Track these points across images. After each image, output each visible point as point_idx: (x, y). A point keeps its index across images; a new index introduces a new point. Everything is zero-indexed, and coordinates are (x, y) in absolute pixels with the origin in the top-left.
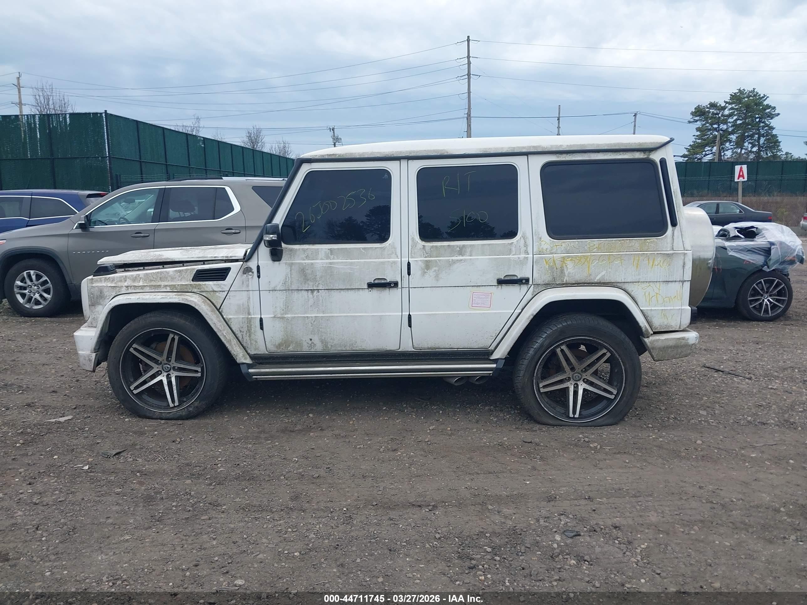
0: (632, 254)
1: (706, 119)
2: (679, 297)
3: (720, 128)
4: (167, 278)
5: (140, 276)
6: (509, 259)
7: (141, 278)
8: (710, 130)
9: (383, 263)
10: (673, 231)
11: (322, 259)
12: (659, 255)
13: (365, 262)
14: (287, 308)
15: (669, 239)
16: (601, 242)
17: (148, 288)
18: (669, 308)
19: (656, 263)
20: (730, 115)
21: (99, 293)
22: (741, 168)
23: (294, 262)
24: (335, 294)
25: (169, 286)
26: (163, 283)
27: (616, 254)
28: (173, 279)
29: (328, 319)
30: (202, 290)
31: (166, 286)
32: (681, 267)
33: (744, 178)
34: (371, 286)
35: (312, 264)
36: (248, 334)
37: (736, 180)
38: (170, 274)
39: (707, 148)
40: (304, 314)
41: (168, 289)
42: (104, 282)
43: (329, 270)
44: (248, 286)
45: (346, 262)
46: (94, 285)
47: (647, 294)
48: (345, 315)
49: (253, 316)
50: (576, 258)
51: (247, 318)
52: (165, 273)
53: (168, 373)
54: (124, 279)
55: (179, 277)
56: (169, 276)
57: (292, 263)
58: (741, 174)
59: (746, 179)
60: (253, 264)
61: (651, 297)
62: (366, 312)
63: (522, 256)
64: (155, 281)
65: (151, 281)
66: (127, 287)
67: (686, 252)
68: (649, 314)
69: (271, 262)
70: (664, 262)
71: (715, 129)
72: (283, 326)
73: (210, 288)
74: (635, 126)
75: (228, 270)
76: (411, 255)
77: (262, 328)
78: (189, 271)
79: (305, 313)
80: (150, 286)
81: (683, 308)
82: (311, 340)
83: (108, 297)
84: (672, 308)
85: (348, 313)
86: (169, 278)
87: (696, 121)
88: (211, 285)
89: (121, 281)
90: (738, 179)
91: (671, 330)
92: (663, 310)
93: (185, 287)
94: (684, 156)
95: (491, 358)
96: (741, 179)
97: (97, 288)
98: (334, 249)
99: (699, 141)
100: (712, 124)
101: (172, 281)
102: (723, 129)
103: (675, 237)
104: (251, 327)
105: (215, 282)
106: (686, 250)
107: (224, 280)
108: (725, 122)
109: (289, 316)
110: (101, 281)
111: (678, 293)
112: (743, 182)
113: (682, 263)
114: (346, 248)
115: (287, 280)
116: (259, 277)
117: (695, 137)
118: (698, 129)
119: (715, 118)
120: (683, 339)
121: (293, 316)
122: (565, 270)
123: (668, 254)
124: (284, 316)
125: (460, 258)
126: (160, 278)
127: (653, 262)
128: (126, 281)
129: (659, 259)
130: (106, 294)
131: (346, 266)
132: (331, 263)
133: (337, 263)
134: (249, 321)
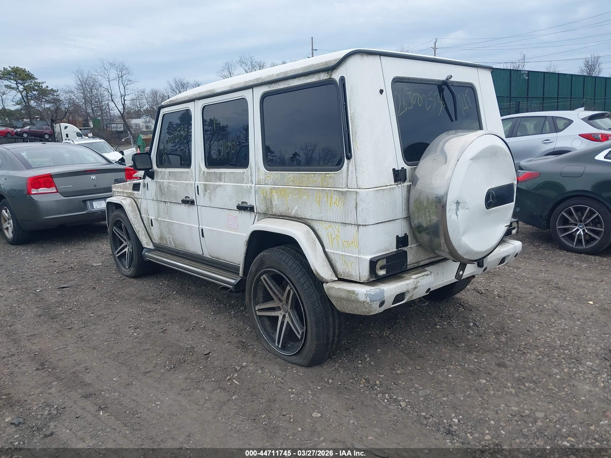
0: (315, 190)
2: (355, 243)
6: (242, 186)
9: (187, 184)
10: (348, 164)
11: (166, 179)
12: (336, 192)
13: (181, 183)
14: (158, 214)
15: (345, 175)
16: (295, 175)
18: (348, 254)
19: (333, 201)
23: (158, 180)
27: (304, 189)
29: (172, 224)
31: (126, 192)
32: (354, 209)
34: (183, 202)
35: (163, 183)
40: (164, 219)
41: (126, 195)
43: (169, 187)
44: (146, 196)
45: (175, 182)
47: (329, 234)
48: (178, 222)
49: (149, 217)
50: (278, 190)
53: (129, 247)
60: (146, 181)
61: (333, 239)
63: (250, 185)
67: (358, 190)
68: (332, 257)
69: (151, 180)
70: (339, 200)
72: (159, 226)
73: (136, 196)
75: (139, 184)
76: (199, 179)
77: (152, 226)
78: (131, 184)
80: (122, 192)
81: (360, 256)
82: (169, 238)
84: (351, 255)
88: (136, 193)
91: (353, 279)
92: (342, 255)
93: (130, 194)
103: (349, 172)
104: (149, 224)
106: (359, 189)
107: (139, 191)
111: (355, 237)
113: (354, 204)
114: (174, 172)
115: (156, 194)
116: (148, 189)
120: (353, 292)
121: (161, 219)
122: (273, 201)
123: (343, 192)
124: (158, 219)
125: (220, 183)
127: (331, 201)
129: (336, 197)
131: (175, 185)
132: (169, 183)
133: (172, 183)
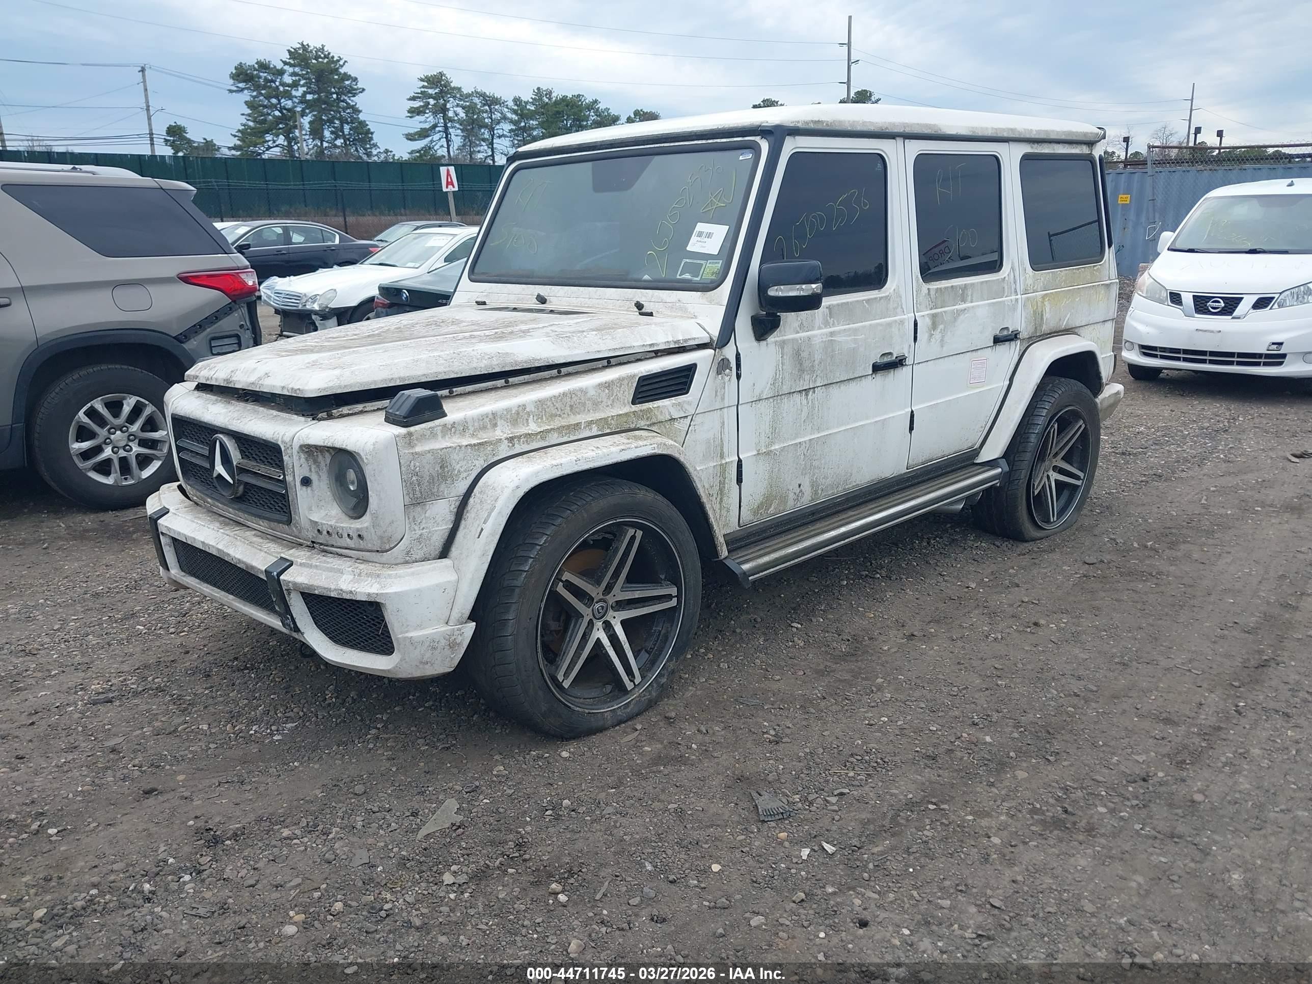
0: (1086, 287)
1: (257, 87)
2: (1110, 340)
3: (282, 105)
4: (584, 404)
5: (528, 410)
6: (1002, 302)
7: (528, 414)
8: (265, 107)
9: (889, 325)
10: (1109, 253)
11: (820, 328)
13: (871, 325)
14: (774, 433)
15: (1107, 265)
16: (1067, 272)
17: (556, 435)
19: (1101, 297)
20: (295, 85)
21: (438, 468)
22: (448, 171)
23: (785, 338)
24: (834, 391)
25: (597, 422)
26: (582, 418)
27: (1076, 289)
28: (596, 404)
29: (824, 440)
30: (654, 420)
31: (590, 423)
32: (1114, 301)
33: (454, 187)
34: (877, 368)
35: (809, 338)
36: (718, 499)
37: (445, 190)
38: (589, 395)
39: (269, 137)
40: (795, 439)
41: (595, 432)
42: (443, 436)
43: (829, 345)
44: (723, 399)
45: (850, 329)
46: (418, 449)
48: (843, 428)
49: (728, 460)
50: (1050, 297)
51: (721, 465)
52: (579, 393)
53: (604, 619)
54: (490, 420)
55: (609, 398)
56: (589, 399)
57: (784, 342)
58: (449, 180)
59: (456, 189)
60: (729, 352)
62: (867, 419)
63: (1013, 297)
64: (560, 416)
65: (552, 416)
66: (511, 439)
67: (1116, 281)
69: (755, 343)
70: (1105, 295)
71: (274, 107)
72: (768, 468)
73: (667, 414)
74: (146, 90)
75: (690, 370)
76: (917, 308)
77: (739, 480)
78: (626, 382)
79: (796, 437)
80: (559, 430)
81: (1111, 354)
82: (800, 486)
83: (465, 475)
85: (848, 424)
86: (589, 404)
87: (242, 90)
88: (666, 406)
89: (484, 428)
90: (447, 187)
93: (625, 419)
94: (235, 148)
95: (977, 462)
96: (451, 189)
97: (429, 455)
98: (834, 306)
99: (251, 124)
100: (268, 97)
101: (595, 410)
102: (287, 107)
103: (1110, 262)
104: (724, 484)
105: (673, 400)
107: (687, 393)
108: (290, 97)
109: (777, 447)
110: (433, 435)
111: (1110, 334)
112: (453, 192)
114: (848, 303)
115: (778, 377)
116: (739, 377)
117: (244, 117)
118: (249, 104)
119: (270, 87)
121: (782, 445)
122: (1044, 314)
123: (1107, 284)
124: (770, 449)
125: (963, 306)
126: (571, 406)
128: (495, 425)
129: (1103, 292)
130: (458, 467)
131: (850, 336)
132: (831, 334)
133: (839, 332)
134: (723, 468)
